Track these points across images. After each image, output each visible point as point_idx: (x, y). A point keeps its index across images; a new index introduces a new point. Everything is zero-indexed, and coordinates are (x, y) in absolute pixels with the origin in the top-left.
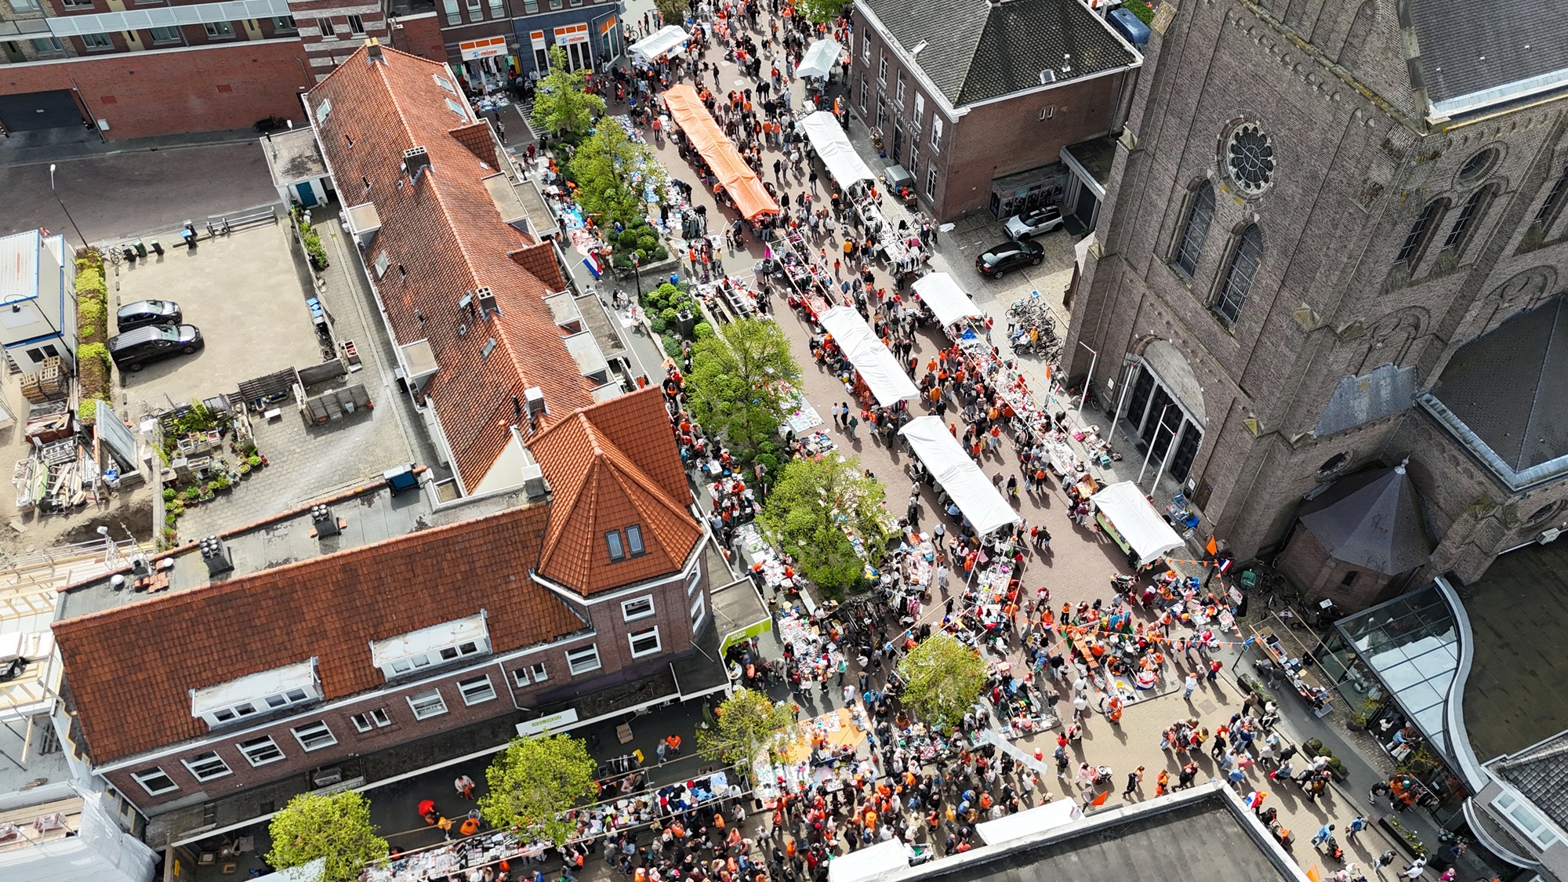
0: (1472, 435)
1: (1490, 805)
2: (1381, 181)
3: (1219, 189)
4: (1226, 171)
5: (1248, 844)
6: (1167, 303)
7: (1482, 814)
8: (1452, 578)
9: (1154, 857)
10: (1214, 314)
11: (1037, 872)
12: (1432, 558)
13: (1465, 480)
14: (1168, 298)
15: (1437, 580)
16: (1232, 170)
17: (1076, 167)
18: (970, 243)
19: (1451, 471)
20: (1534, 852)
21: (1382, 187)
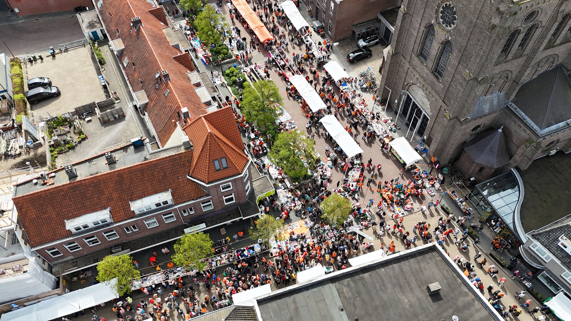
0: (526, 117)
1: (529, 248)
2: (496, 23)
3: (436, 28)
4: (439, 21)
5: (444, 263)
6: (417, 71)
7: (526, 251)
8: (517, 168)
9: (411, 269)
10: (434, 74)
11: (370, 275)
12: (510, 161)
13: (523, 133)
14: (417, 69)
15: (512, 169)
16: (441, 20)
17: (383, 20)
18: (345, 50)
19: (518, 130)
20: (543, 263)
21: (496, 26)
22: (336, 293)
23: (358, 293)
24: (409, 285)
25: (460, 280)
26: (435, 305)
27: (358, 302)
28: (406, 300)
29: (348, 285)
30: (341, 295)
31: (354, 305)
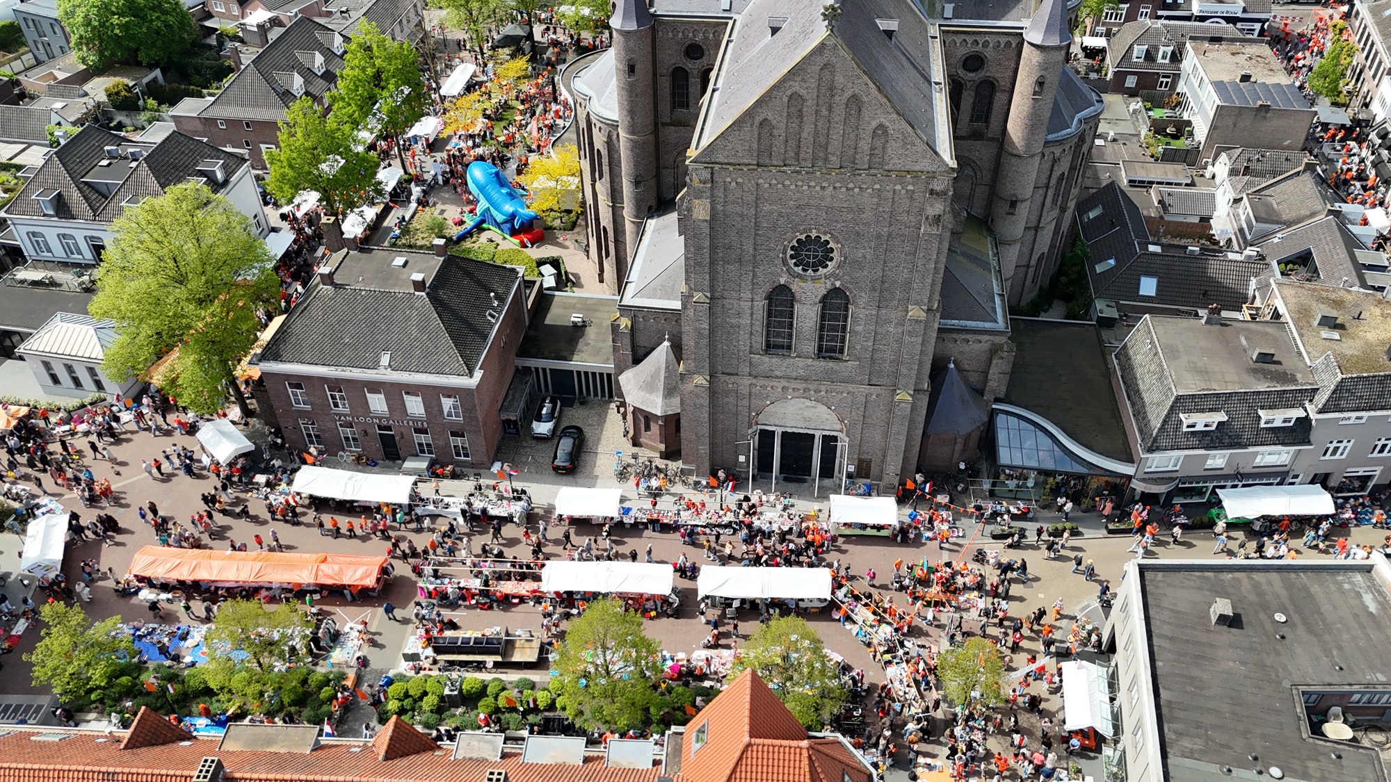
0: (963, 323)
1: (1146, 473)
2: (937, 212)
3: (795, 286)
4: (795, 272)
5: (1171, 575)
6: (777, 377)
7: (1143, 480)
8: (997, 400)
9: (1169, 623)
10: (824, 358)
11: (1165, 688)
12: (985, 398)
13: (977, 346)
14: (777, 373)
15: (994, 406)
16: (799, 269)
17: (533, 363)
18: (525, 463)
19: (965, 348)
20: (1174, 475)
21: (940, 216)
22: (1189, 762)
23: (1198, 727)
24: (1200, 643)
25: (1210, 574)
26: (1248, 630)
27: (1220, 737)
28: (1231, 664)
29: (1180, 734)
30: (1196, 756)
31: (1222, 746)
